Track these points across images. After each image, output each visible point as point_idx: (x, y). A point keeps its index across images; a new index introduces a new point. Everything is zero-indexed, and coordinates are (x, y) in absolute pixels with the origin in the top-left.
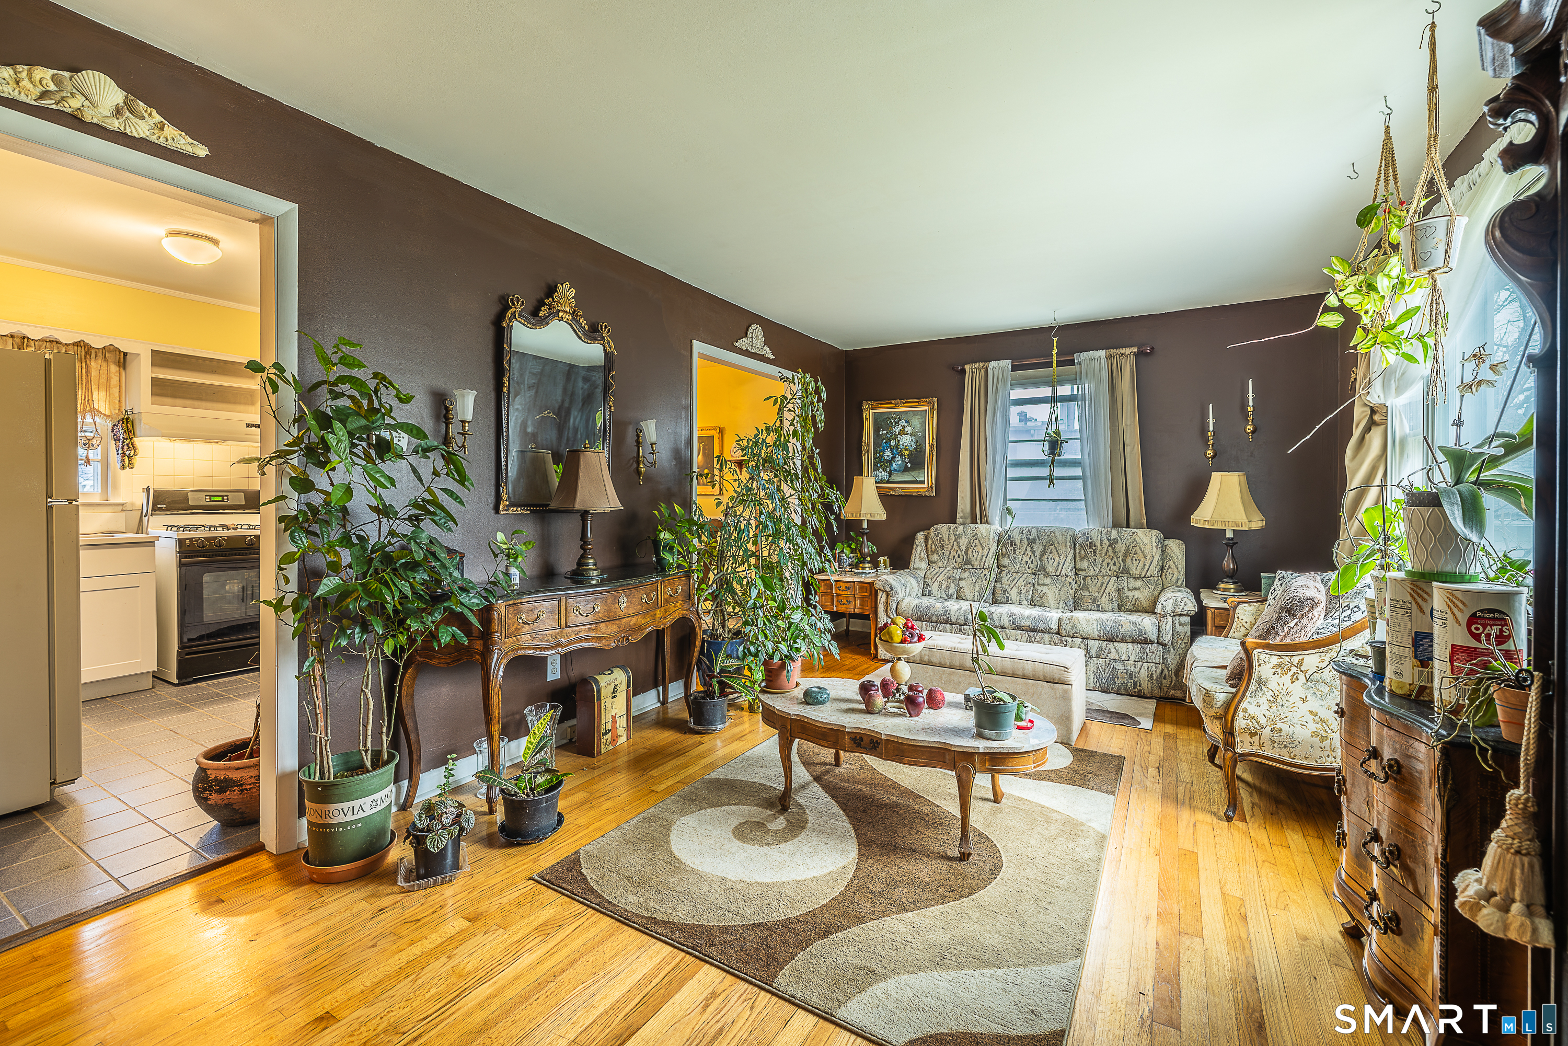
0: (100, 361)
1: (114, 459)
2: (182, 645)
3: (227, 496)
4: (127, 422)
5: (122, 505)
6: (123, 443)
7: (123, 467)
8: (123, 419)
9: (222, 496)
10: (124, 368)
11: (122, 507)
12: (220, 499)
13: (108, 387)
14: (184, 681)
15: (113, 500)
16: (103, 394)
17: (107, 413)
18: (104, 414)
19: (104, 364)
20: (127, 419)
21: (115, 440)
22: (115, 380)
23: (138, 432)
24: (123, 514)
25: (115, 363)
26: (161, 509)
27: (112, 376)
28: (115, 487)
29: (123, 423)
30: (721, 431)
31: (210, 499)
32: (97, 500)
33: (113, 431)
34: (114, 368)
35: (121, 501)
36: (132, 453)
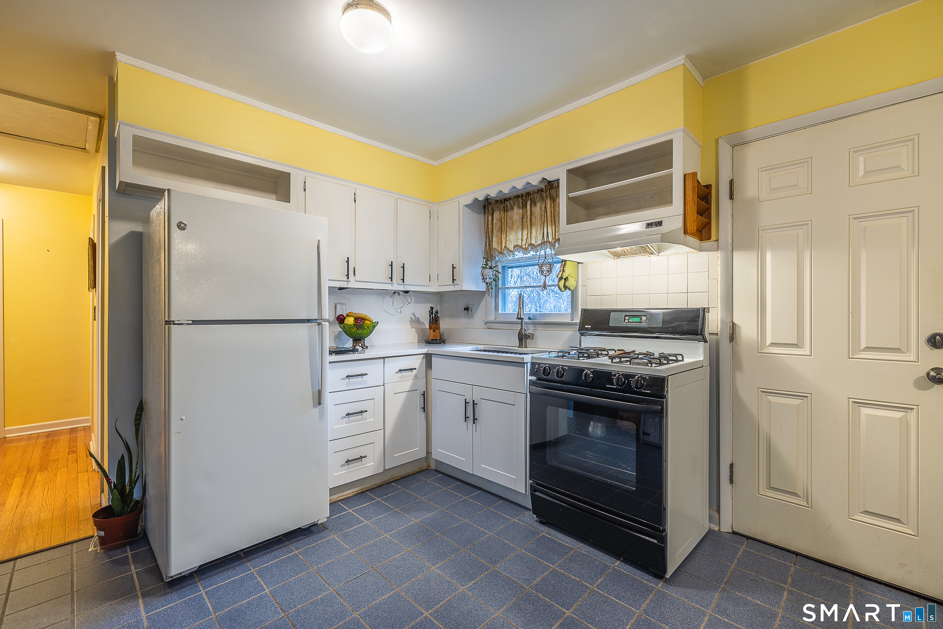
3: (645, 317)
9: (641, 317)
12: (637, 319)
15: (575, 320)
26: (587, 329)
28: (576, 309)
31: (629, 319)
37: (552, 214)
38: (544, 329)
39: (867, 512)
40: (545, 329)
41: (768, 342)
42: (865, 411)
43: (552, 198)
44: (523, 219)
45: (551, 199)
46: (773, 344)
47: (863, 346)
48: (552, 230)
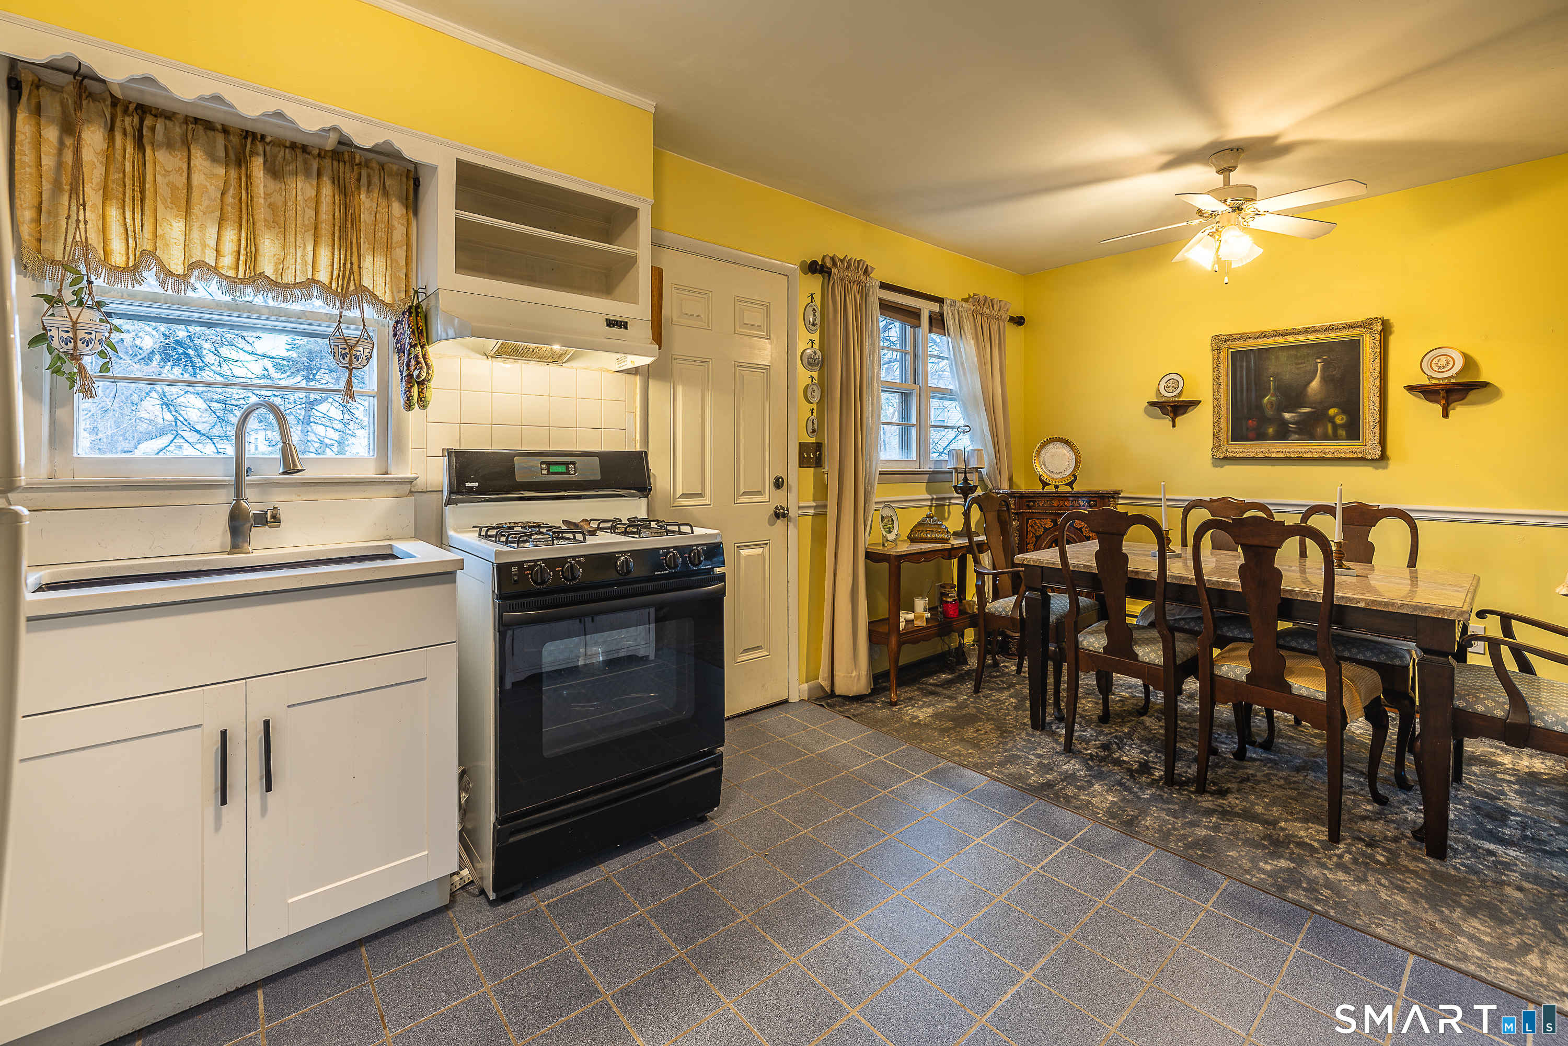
0: (376, 195)
1: (397, 387)
2: (502, 820)
3: (573, 463)
4: (417, 316)
5: (410, 481)
6: (409, 354)
7: (409, 406)
8: (410, 307)
9: (567, 464)
10: (416, 213)
11: (408, 487)
12: (562, 469)
13: (388, 249)
14: (507, 892)
15: (398, 473)
16: (380, 262)
17: (388, 300)
18: (383, 302)
19: (384, 203)
20: (418, 307)
21: (399, 351)
22: (399, 234)
23: (433, 335)
24: (411, 499)
25: (400, 199)
26: (470, 491)
27: (395, 223)
28: (400, 448)
29: (410, 315)
30: (1386, 329)
31: (548, 469)
32: (370, 472)
33: (395, 335)
34: (397, 209)
35: (409, 475)
36: (424, 375)
37: (334, 219)
38: (298, 498)
39: (746, 651)
40: (303, 498)
41: (679, 492)
42: (744, 552)
43: (336, 182)
44: (223, 194)
45: (333, 183)
46: (684, 496)
47: (742, 491)
48: (333, 259)
